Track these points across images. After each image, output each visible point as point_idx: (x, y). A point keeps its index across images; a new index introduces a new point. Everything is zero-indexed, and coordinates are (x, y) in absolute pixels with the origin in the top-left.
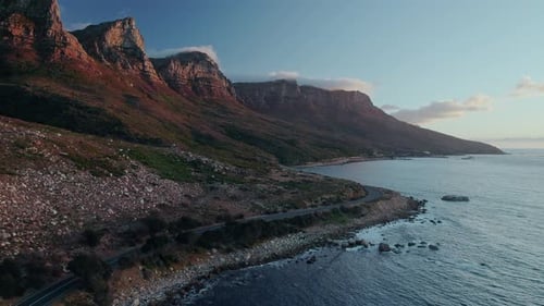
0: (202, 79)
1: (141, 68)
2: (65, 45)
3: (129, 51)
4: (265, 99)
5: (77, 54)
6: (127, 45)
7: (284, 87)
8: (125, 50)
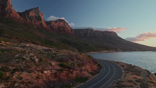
0: (62, 27)
1: (40, 22)
2: (11, 13)
3: (37, 17)
4: (83, 34)
5: (15, 16)
6: (37, 15)
7: (89, 30)
8: (36, 17)
